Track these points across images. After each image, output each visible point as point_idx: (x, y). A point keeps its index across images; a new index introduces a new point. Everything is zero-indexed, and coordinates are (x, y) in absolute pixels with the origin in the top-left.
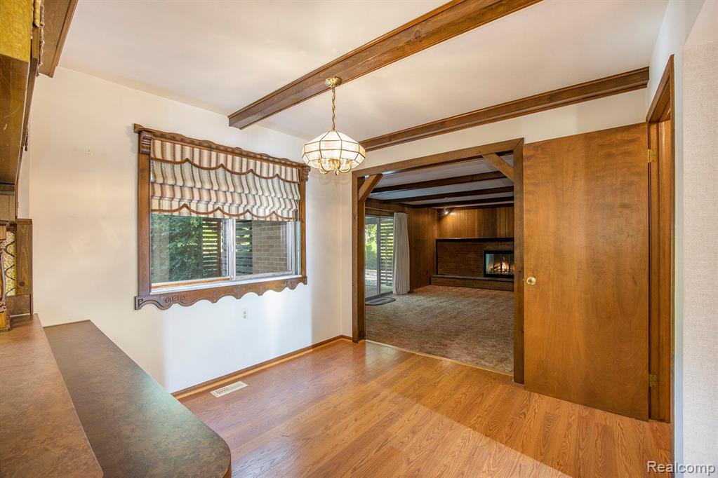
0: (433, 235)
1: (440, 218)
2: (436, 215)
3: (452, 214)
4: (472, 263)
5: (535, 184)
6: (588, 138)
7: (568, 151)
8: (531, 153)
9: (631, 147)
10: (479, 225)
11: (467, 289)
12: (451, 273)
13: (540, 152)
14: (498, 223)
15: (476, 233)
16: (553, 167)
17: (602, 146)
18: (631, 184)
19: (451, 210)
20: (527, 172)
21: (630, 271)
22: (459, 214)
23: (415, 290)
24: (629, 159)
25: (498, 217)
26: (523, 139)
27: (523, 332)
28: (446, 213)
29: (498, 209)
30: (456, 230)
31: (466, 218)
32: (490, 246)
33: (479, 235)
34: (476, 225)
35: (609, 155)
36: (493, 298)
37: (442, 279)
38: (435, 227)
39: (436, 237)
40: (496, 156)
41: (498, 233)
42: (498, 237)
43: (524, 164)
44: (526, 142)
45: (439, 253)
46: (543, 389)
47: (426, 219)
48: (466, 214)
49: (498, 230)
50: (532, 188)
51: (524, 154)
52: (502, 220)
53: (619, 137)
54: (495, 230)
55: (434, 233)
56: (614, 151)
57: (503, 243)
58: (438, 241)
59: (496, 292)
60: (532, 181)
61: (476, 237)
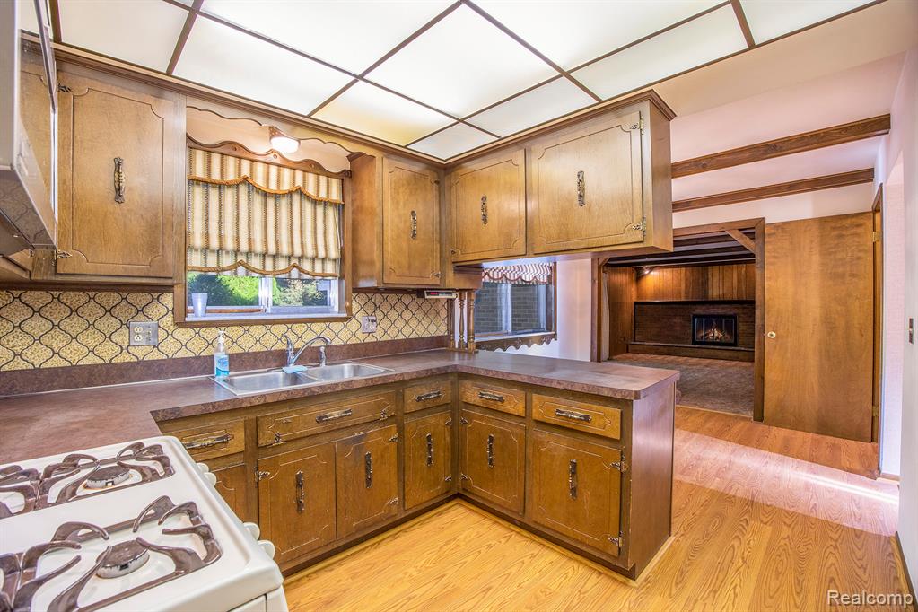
0: (631, 297)
1: (639, 277)
2: (634, 274)
3: (652, 273)
4: (678, 328)
5: (775, 257)
6: (823, 221)
7: (805, 231)
8: (773, 231)
9: (859, 230)
10: (687, 286)
11: (672, 357)
12: (651, 340)
13: (780, 230)
14: (710, 283)
15: (683, 294)
16: (791, 243)
17: (834, 228)
18: (859, 258)
19: (652, 269)
20: (768, 247)
21: (857, 326)
22: (661, 273)
23: (614, 357)
24: (857, 240)
25: (710, 276)
26: (763, 219)
27: (763, 378)
28: (647, 272)
29: (709, 267)
30: (657, 293)
31: (671, 277)
32: (699, 310)
33: (686, 297)
34: (683, 286)
35: (841, 236)
36: (707, 366)
37: (641, 347)
38: (633, 289)
39: (634, 299)
40: (738, 231)
41: (710, 294)
42: (710, 299)
43: (766, 240)
44: (767, 222)
45: (638, 319)
46: (781, 423)
47: (622, 279)
48: (671, 274)
49: (710, 291)
50: (772, 260)
51: (766, 231)
52: (716, 279)
53: (848, 222)
54: (706, 291)
55: (632, 295)
56: (844, 233)
57: (716, 306)
58: (635, 303)
59: (708, 361)
60: (773, 254)
61: (683, 299)
